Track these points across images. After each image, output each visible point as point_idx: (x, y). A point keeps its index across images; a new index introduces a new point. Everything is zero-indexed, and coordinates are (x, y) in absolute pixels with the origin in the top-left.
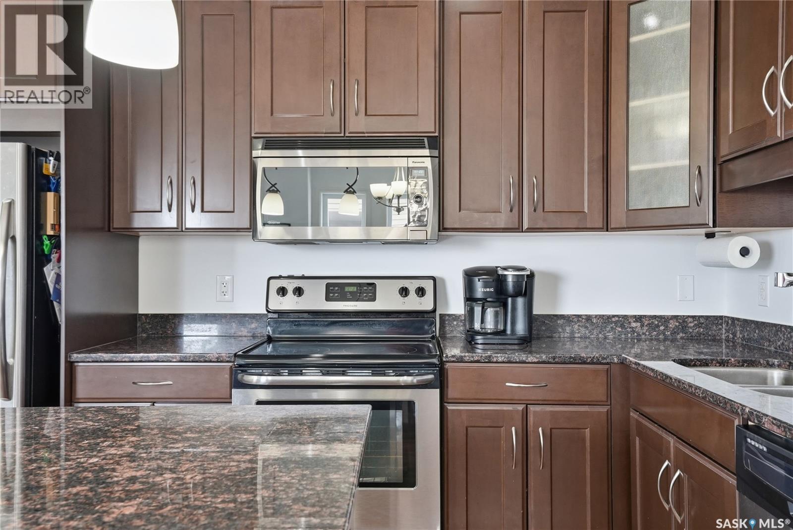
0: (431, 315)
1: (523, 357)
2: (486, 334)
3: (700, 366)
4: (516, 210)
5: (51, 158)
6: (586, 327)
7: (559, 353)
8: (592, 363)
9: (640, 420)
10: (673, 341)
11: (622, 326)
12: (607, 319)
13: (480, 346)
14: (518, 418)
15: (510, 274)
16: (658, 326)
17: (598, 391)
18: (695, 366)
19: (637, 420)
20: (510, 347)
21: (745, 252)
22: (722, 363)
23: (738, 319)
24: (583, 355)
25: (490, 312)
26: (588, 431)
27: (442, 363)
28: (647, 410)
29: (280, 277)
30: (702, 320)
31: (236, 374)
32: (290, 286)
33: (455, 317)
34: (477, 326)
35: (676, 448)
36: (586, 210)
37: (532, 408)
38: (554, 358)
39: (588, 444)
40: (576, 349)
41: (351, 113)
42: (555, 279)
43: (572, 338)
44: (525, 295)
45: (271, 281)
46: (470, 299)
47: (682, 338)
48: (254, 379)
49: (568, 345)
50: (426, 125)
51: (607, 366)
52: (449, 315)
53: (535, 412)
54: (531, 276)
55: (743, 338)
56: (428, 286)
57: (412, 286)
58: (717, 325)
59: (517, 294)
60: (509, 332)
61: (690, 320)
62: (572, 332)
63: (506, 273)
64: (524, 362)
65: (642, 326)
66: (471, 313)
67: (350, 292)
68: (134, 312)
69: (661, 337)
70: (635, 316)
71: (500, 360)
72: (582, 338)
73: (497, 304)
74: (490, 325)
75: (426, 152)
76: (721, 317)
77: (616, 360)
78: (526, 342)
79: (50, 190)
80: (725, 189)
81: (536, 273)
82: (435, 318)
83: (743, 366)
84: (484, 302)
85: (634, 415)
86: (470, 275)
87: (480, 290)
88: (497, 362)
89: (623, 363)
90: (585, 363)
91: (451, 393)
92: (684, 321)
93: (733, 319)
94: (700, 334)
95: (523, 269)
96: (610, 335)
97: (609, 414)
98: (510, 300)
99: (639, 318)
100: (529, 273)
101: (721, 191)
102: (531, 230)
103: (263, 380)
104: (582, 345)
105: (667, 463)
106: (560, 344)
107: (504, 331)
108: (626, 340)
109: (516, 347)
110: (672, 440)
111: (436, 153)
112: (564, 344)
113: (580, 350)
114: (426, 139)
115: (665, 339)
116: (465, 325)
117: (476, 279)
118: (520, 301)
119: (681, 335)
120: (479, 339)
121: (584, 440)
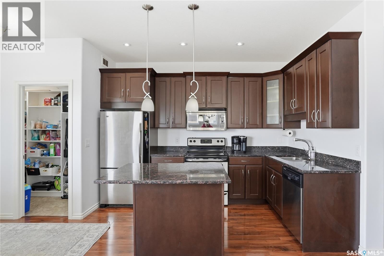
0: (224, 146)
1: (245, 155)
2: (236, 151)
3: (280, 157)
4: (243, 124)
5: (146, 114)
6: (258, 149)
7: (252, 155)
8: (259, 156)
9: (269, 168)
10: (277, 152)
11: (266, 149)
12: (262, 147)
13: (235, 153)
14: (244, 168)
15: (242, 138)
16: (273, 149)
17: (260, 162)
18: (279, 157)
19: (268, 168)
20: (242, 153)
21: (290, 133)
22: (284, 156)
23: (290, 147)
24: (257, 155)
25: (237, 146)
26: (258, 170)
27: (228, 157)
28: (270, 166)
29: (190, 138)
30: (283, 147)
31: (185, 159)
32: (193, 140)
33: (229, 147)
34: (235, 149)
35: (274, 172)
36: (258, 124)
37: (247, 166)
38: (251, 156)
39: (258, 173)
40: (256, 154)
41: (208, 103)
42: (251, 138)
43: (255, 151)
44: (245, 142)
45: (188, 139)
46: (233, 143)
47: (278, 151)
48: (189, 160)
49: (254, 153)
50: (224, 106)
51: (262, 157)
52: (228, 146)
53: (247, 167)
54: (246, 138)
55: (291, 151)
56: (223, 140)
57: (220, 140)
58: (286, 148)
59: (243, 142)
60: (241, 150)
61: (280, 147)
62: (255, 150)
63: (241, 137)
64: (245, 157)
65: (270, 149)
66: (233, 146)
67: (206, 141)
68: (157, 146)
69: (274, 151)
70: (268, 147)
71: (240, 156)
72: (257, 151)
73: (239, 144)
74: (237, 149)
75: (224, 112)
76: (287, 147)
77: (264, 156)
78: (245, 152)
79: (146, 120)
80: (286, 121)
81: (247, 137)
82: (225, 147)
83: (288, 157)
84: (236, 144)
85: (267, 167)
86: (233, 138)
87: (235, 141)
88: (239, 156)
89: (265, 156)
90: (257, 156)
91: (230, 163)
92: (279, 148)
93: (289, 147)
94: (282, 150)
95: (245, 137)
96: (263, 151)
97: (262, 167)
98: (242, 143)
99: (269, 147)
100: (246, 137)
101: (285, 121)
102: (246, 128)
103: (191, 160)
104: (257, 153)
105: (273, 175)
106: (252, 153)
107: (240, 150)
108: (267, 152)
109: (243, 153)
110: (273, 171)
111: (226, 112)
112: (253, 153)
113: (257, 154)
114: (224, 109)
115: (275, 152)
116: (231, 149)
117: (235, 139)
118: (244, 143)
119: (278, 150)
120: (235, 152)
121: (257, 172)
